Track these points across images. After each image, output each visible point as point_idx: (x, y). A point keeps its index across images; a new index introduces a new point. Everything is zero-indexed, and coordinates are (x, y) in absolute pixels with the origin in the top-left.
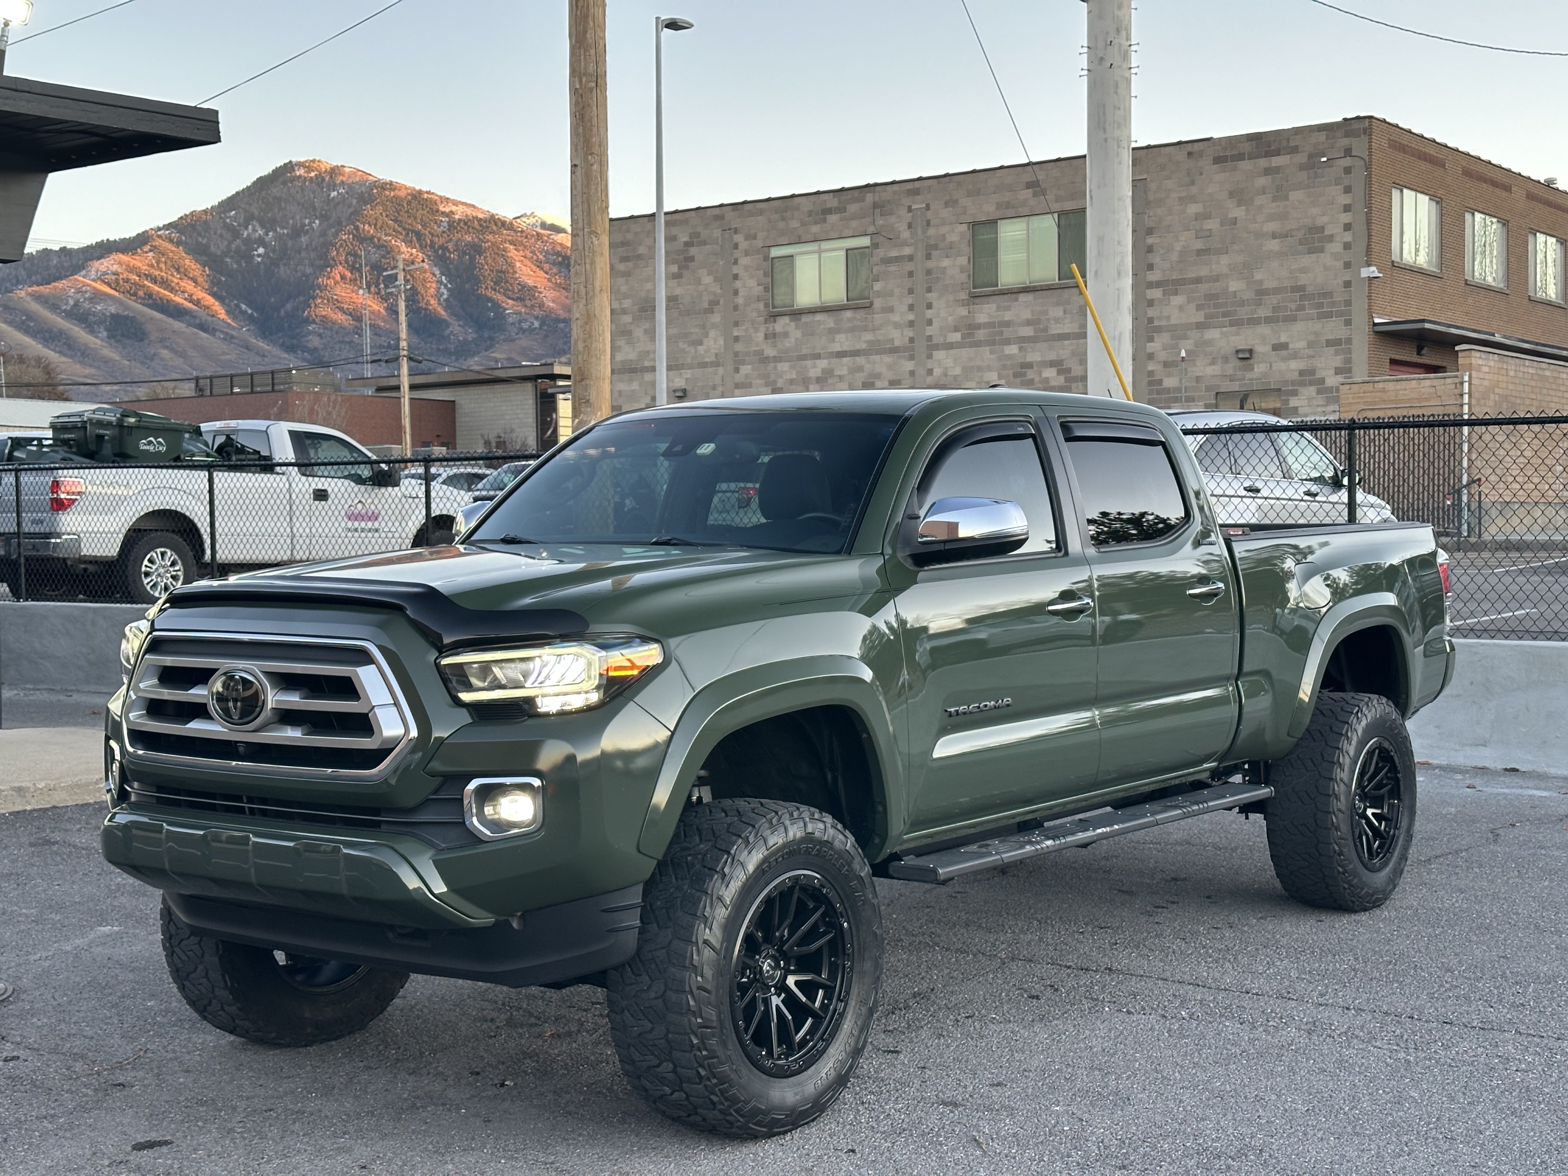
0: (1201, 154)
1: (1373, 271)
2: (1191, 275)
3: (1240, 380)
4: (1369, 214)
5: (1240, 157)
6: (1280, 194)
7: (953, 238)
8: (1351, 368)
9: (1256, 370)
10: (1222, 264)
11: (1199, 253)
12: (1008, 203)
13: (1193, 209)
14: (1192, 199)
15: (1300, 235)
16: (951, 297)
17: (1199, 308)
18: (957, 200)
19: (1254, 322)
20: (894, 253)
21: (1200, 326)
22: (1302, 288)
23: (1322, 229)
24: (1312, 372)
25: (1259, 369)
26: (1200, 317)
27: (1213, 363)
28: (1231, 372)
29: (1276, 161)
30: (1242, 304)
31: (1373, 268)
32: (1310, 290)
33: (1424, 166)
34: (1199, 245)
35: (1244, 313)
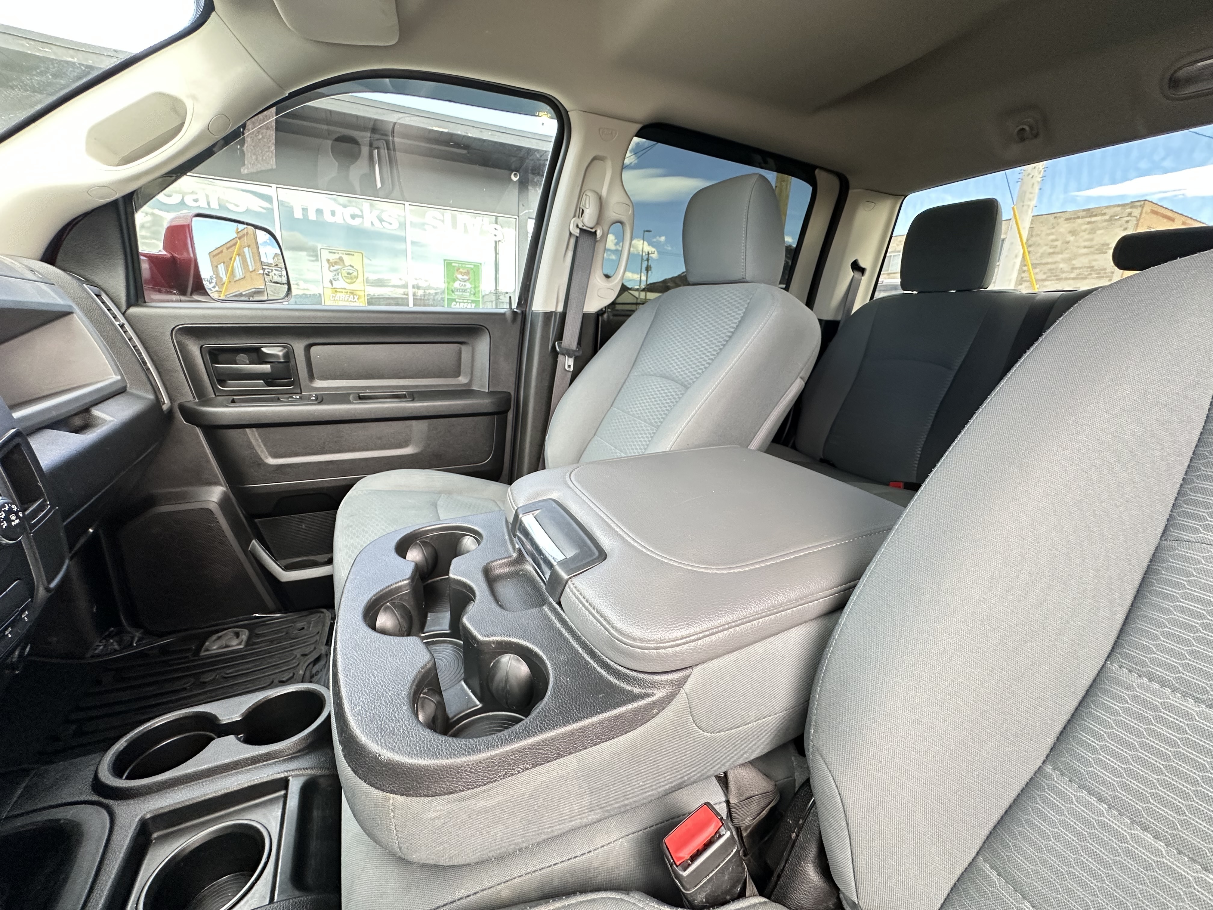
0: (1060, 217)
2: (1044, 261)
5: (1078, 218)
6: (1093, 231)
10: (1058, 258)
13: (1051, 237)
14: (1052, 234)
17: (1045, 273)
22: (1093, 267)
30: (1063, 272)
32: (1096, 267)
33: (1165, 220)
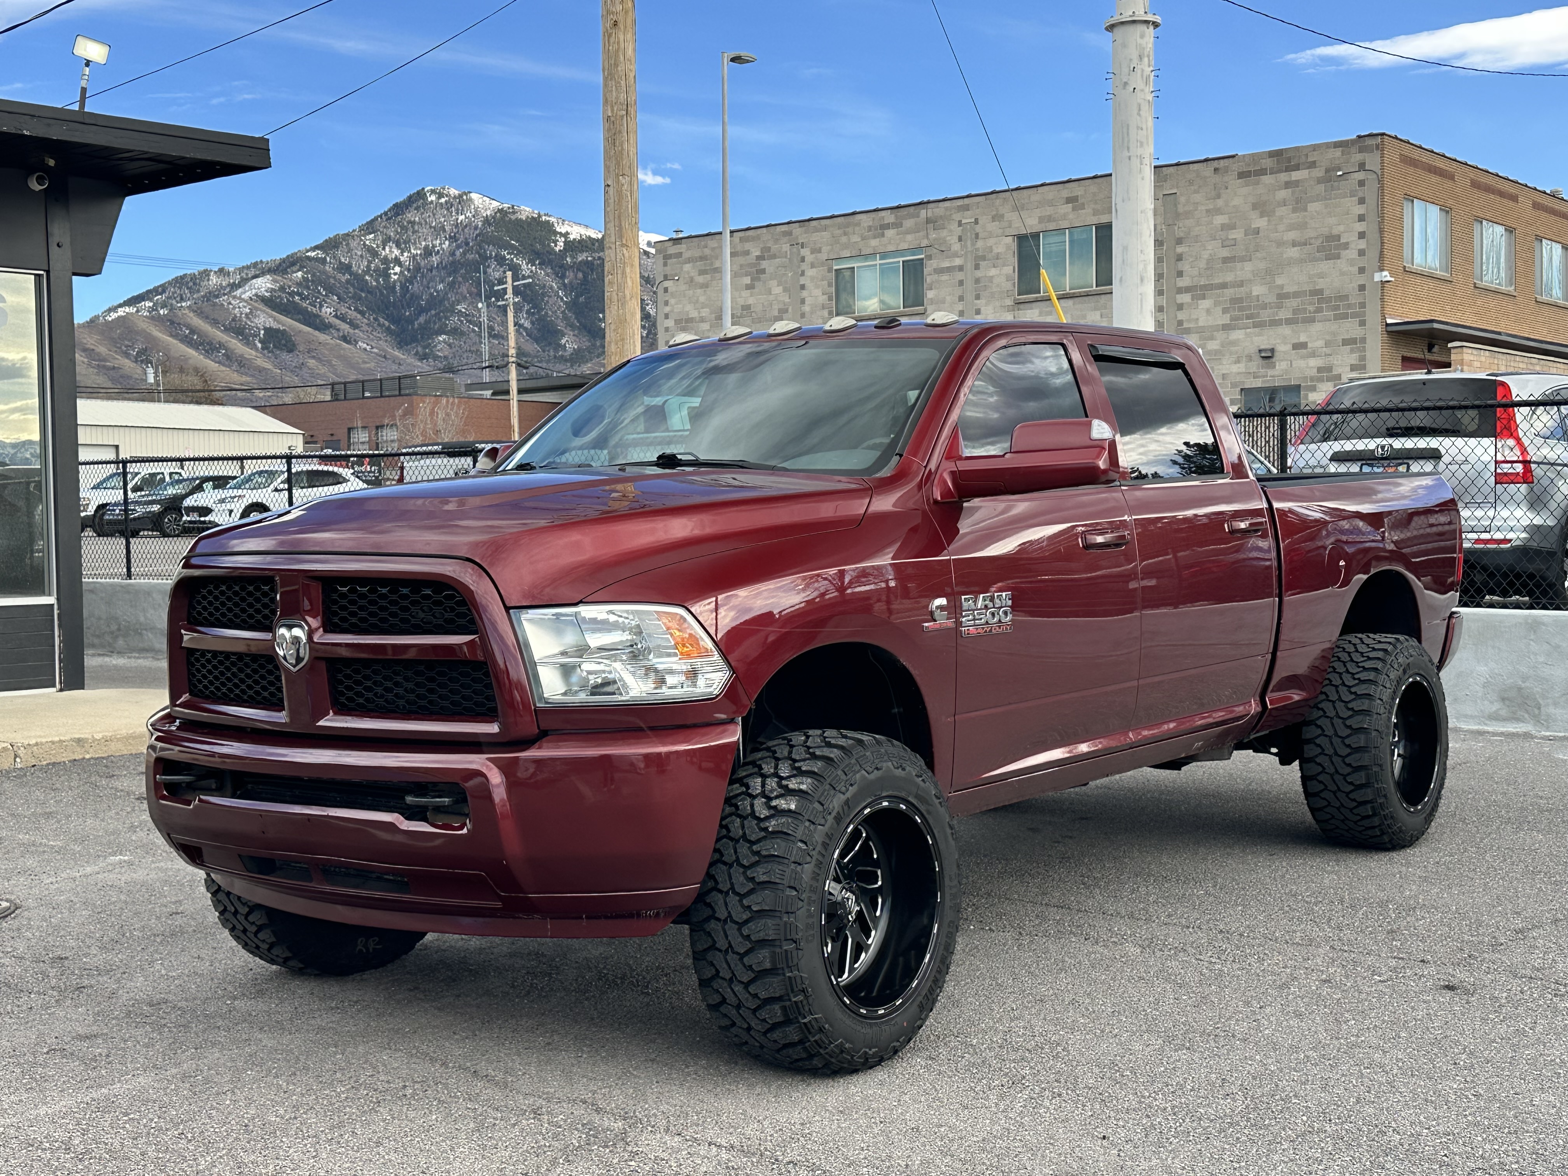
0: (1226, 170)
1: (1386, 275)
2: (1217, 281)
3: (1264, 377)
4: (1381, 222)
5: (1262, 172)
6: (1299, 205)
7: (999, 249)
8: (1365, 365)
9: (1277, 367)
10: (1245, 270)
11: (1225, 260)
12: (1050, 216)
14: (1218, 211)
15: (1318, 243)
16: (997, 304)
18: (1002, 216)
19: (1275, 323)
20: (946, 264)
21: (1226, 328)
22: (1320, 292)
23: (1338, 237)
24: (1329, 369)
25: (1281, 366)
27: (1238, 361)
28: (1254, 369)
29: (1295, 175)
30: (1264, 306)
31: (1385, 273)
32: (1327, 293)
33: (1435, 179)
34: (1225, 253)
35: (1265, 315)
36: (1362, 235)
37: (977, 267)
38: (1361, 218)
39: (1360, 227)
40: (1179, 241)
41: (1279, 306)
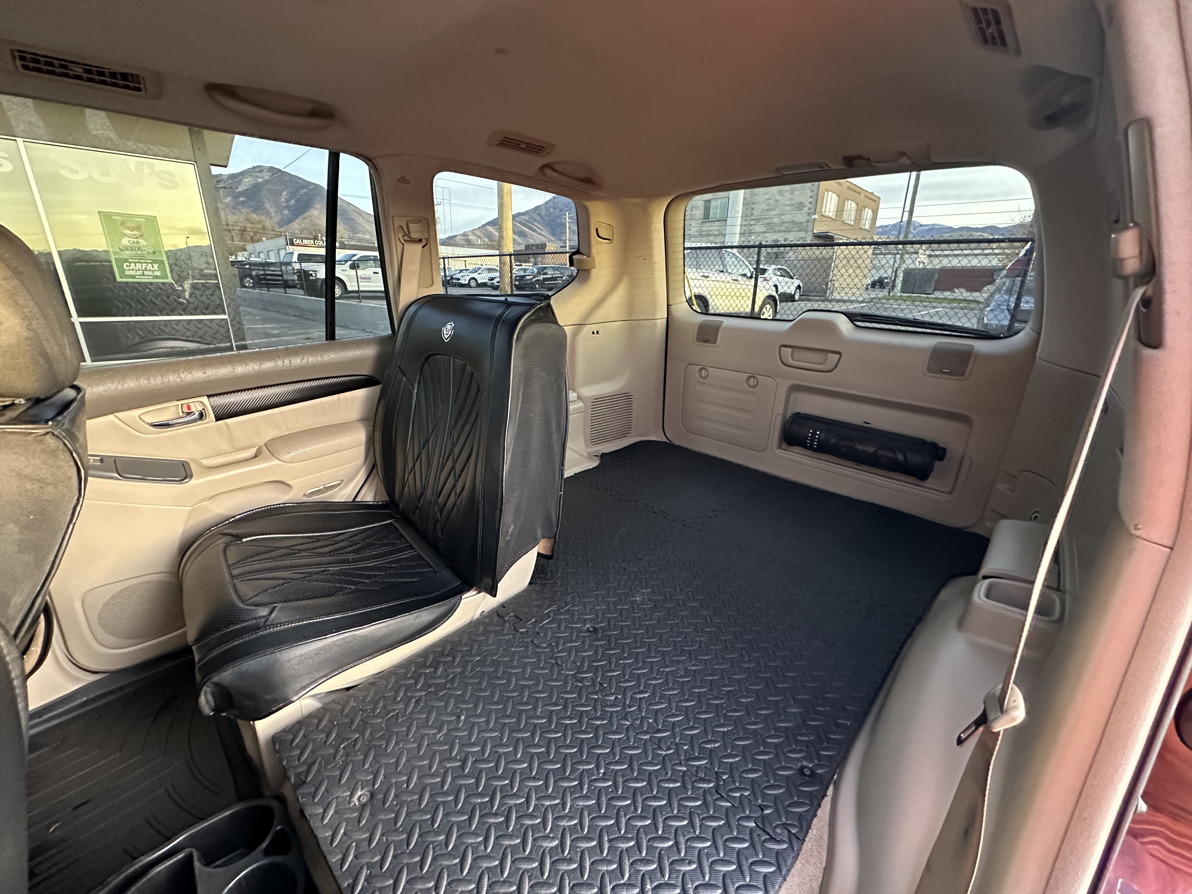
1: (816, 216)
4: (817, 198)
7: (698, 205)
11: (767, 210)
13: (767, 196)
15: (796, 205)
19: (780, 231)
21: (764, 232)
23: (803, 203)
26: (764, 230)
32: (797, 222)
34: (767, 208)
35: (777, 228)
36: (810, 203)
37: (692, 210)
38: (811, 197)
39: (811, 200)
40: (754, 203)
41: (781, 226)
